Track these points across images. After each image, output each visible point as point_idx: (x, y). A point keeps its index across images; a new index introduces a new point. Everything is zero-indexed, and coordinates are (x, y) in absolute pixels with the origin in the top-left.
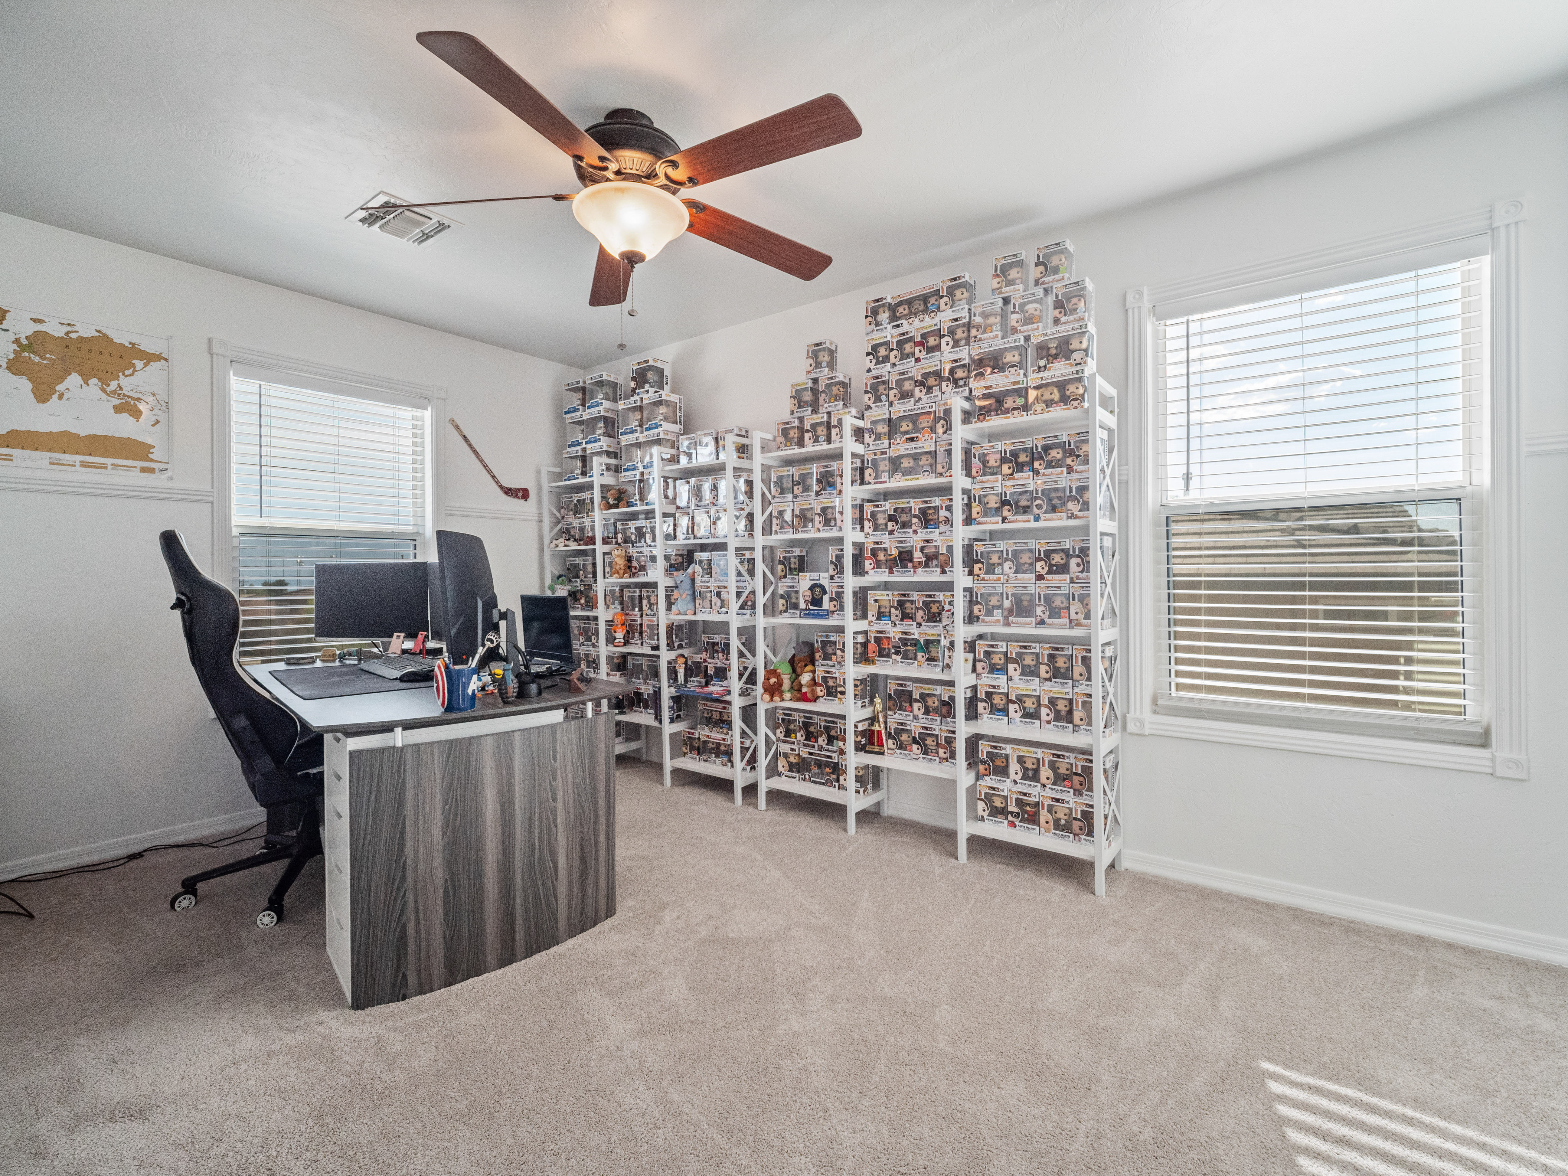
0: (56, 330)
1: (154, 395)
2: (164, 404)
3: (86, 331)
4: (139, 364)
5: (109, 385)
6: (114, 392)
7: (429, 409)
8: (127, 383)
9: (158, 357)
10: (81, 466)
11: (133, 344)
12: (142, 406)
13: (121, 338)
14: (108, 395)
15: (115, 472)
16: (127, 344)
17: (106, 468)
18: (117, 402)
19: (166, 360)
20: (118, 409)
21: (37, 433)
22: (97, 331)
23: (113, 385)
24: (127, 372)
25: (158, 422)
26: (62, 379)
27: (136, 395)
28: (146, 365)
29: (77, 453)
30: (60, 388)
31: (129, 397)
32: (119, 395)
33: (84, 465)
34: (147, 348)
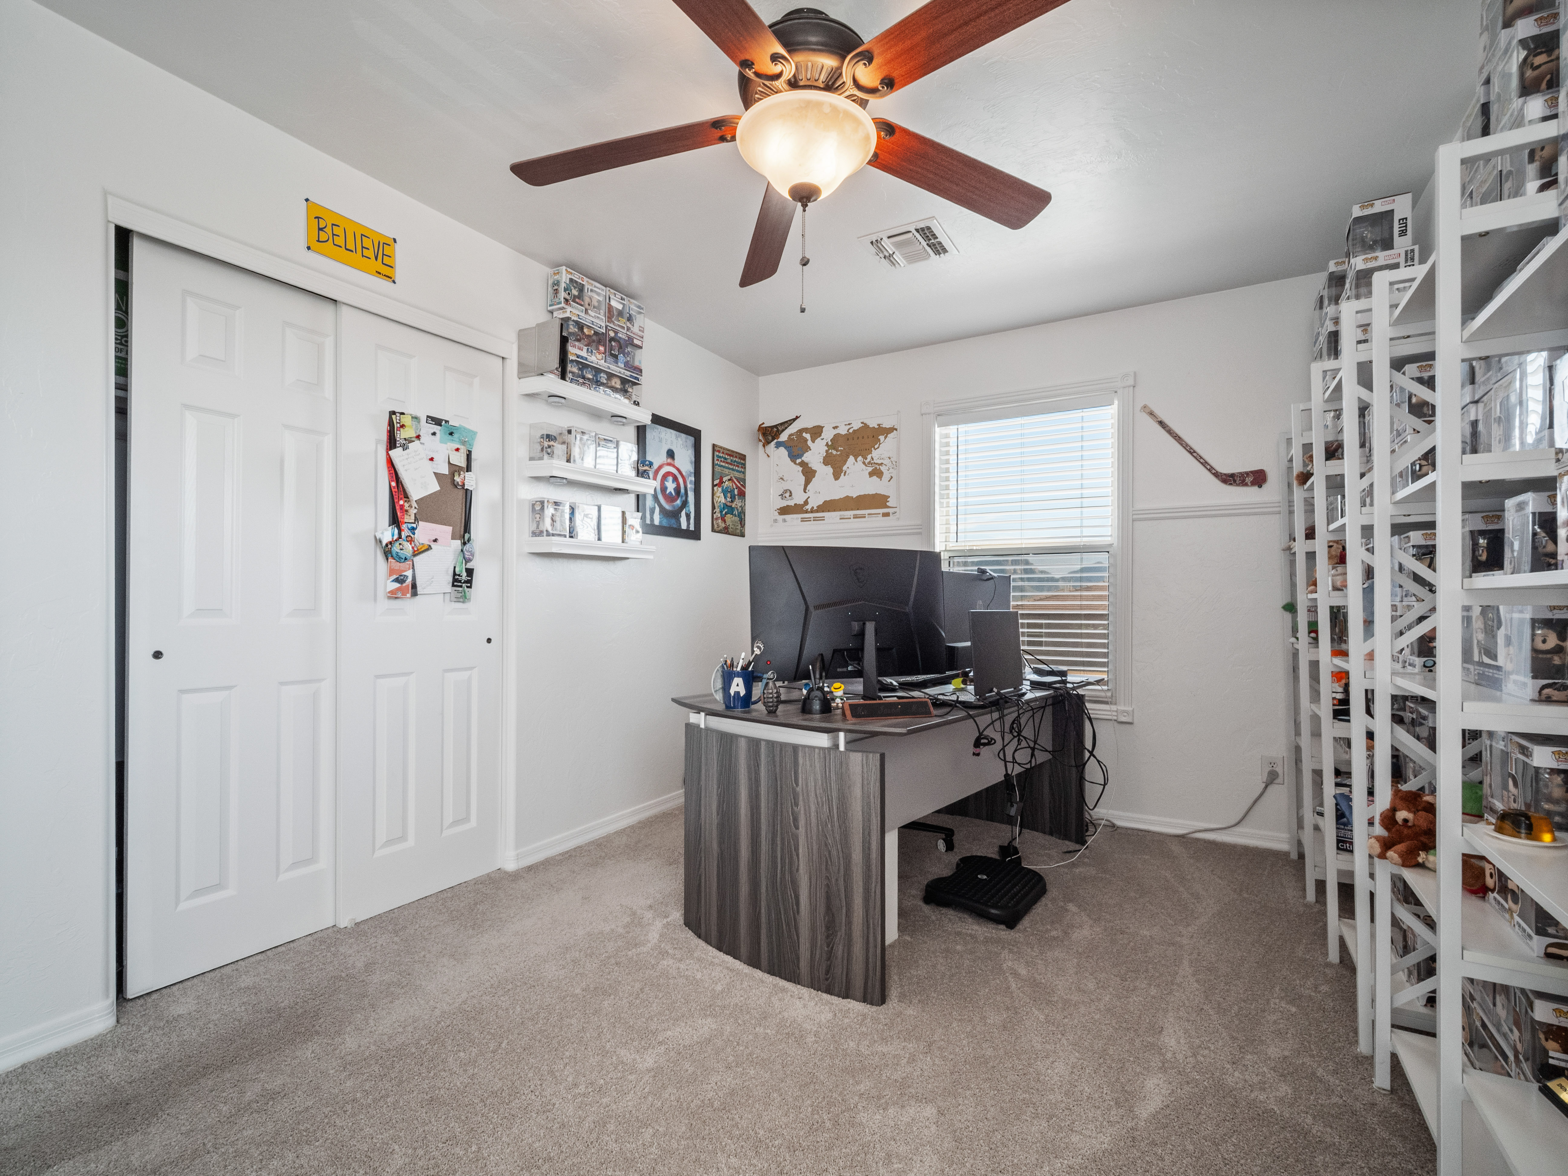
0: (843, 431)
1: (890, 458)
2: (894, 463)
3: (857, 425)
4: (882, 438)
5: (866, 459)
6: (869, 463)
7: (1116, 402)
8: (876, 455)
9: (892, 429)
10: (854, 518)
11: (879, 425)
12: (883, 468)
13: (873, 424)
14: (866, 466)
15: (869, 519)
16: (877, 427)
17: (865, 517)
18: (870, 469)
19: (896, 430)
20: (871, 474)
21: (835, 500)
22: (862, 423)
23: (869, 457)
24: (876, 447)
25: (892, 477)
26: (845, 462)
27: (879, 462)
28: (886, 438)
29: (852, 510)
30: (845, 468)
31: (877, 464)
32: (872, 464)
33: (856, 517)
34: (886, 425)
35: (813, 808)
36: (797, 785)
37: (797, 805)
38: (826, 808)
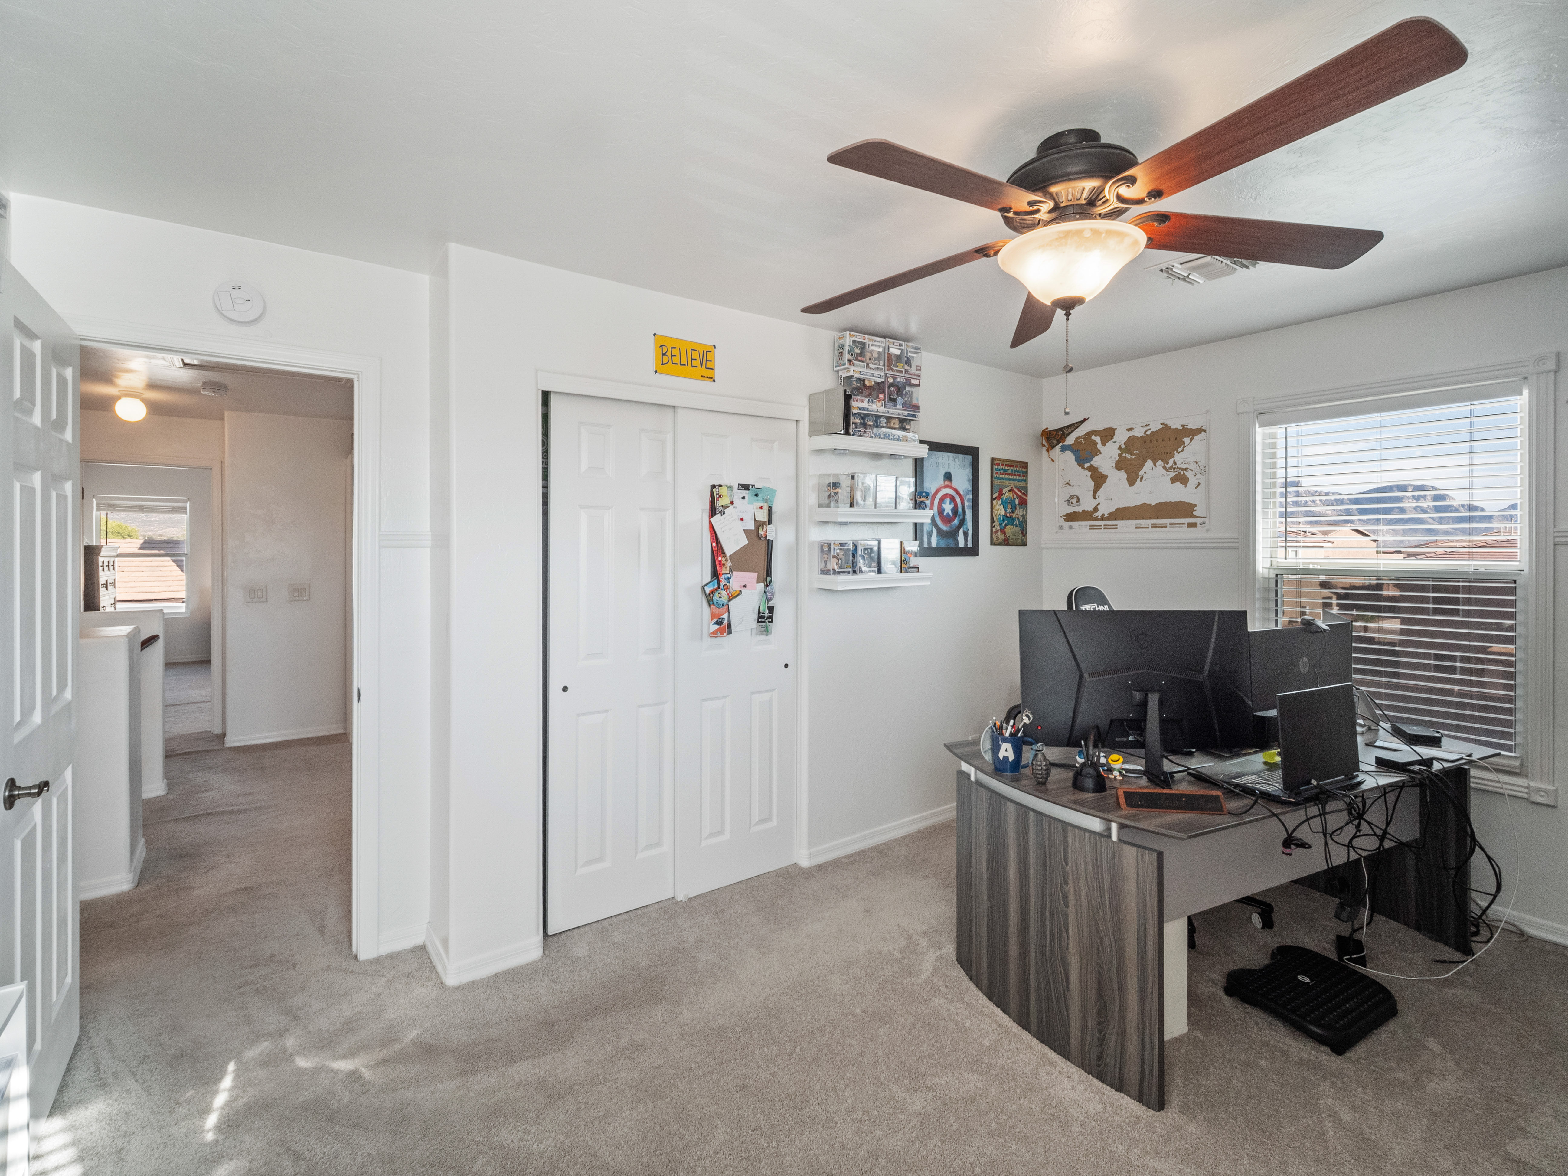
0: (1139, 432)
1: (1197, 462)
2: (1203, 468)
3: (1155, 427)
4: (1186, 440)
5: (1168, 463)
6: (1171, 468)
7: (1526, 392)
8: (1179, 459)
9: (1200, 431)
10: (1152, 527)
11: (1183, 426)
12: (1187, 474)
13: (1175, 424)
14: (1167, 471)
15: (1172, 529)
16: (1180, 428)
17: (1166, 527)
18: (1172, 475)
19: (1205, 431)
20: (1173, 480)
21: (1129, 507)
22: (1162, 424)
23: (1171, 461)
24: (1180, 450)
25: (1199, 484)
26: (1142, 466)
27: (1184, 466)
28: (1191, 440)
29: (1150, 518)
30: (1141, 473)
31: (1180, 469)
32: (1174, 469)
33: (1154, 526)
34: (1192, 425)
35: (1083, 892)
36: (1067, 864)
37: (1066, 883)
38: (1097, 894)
